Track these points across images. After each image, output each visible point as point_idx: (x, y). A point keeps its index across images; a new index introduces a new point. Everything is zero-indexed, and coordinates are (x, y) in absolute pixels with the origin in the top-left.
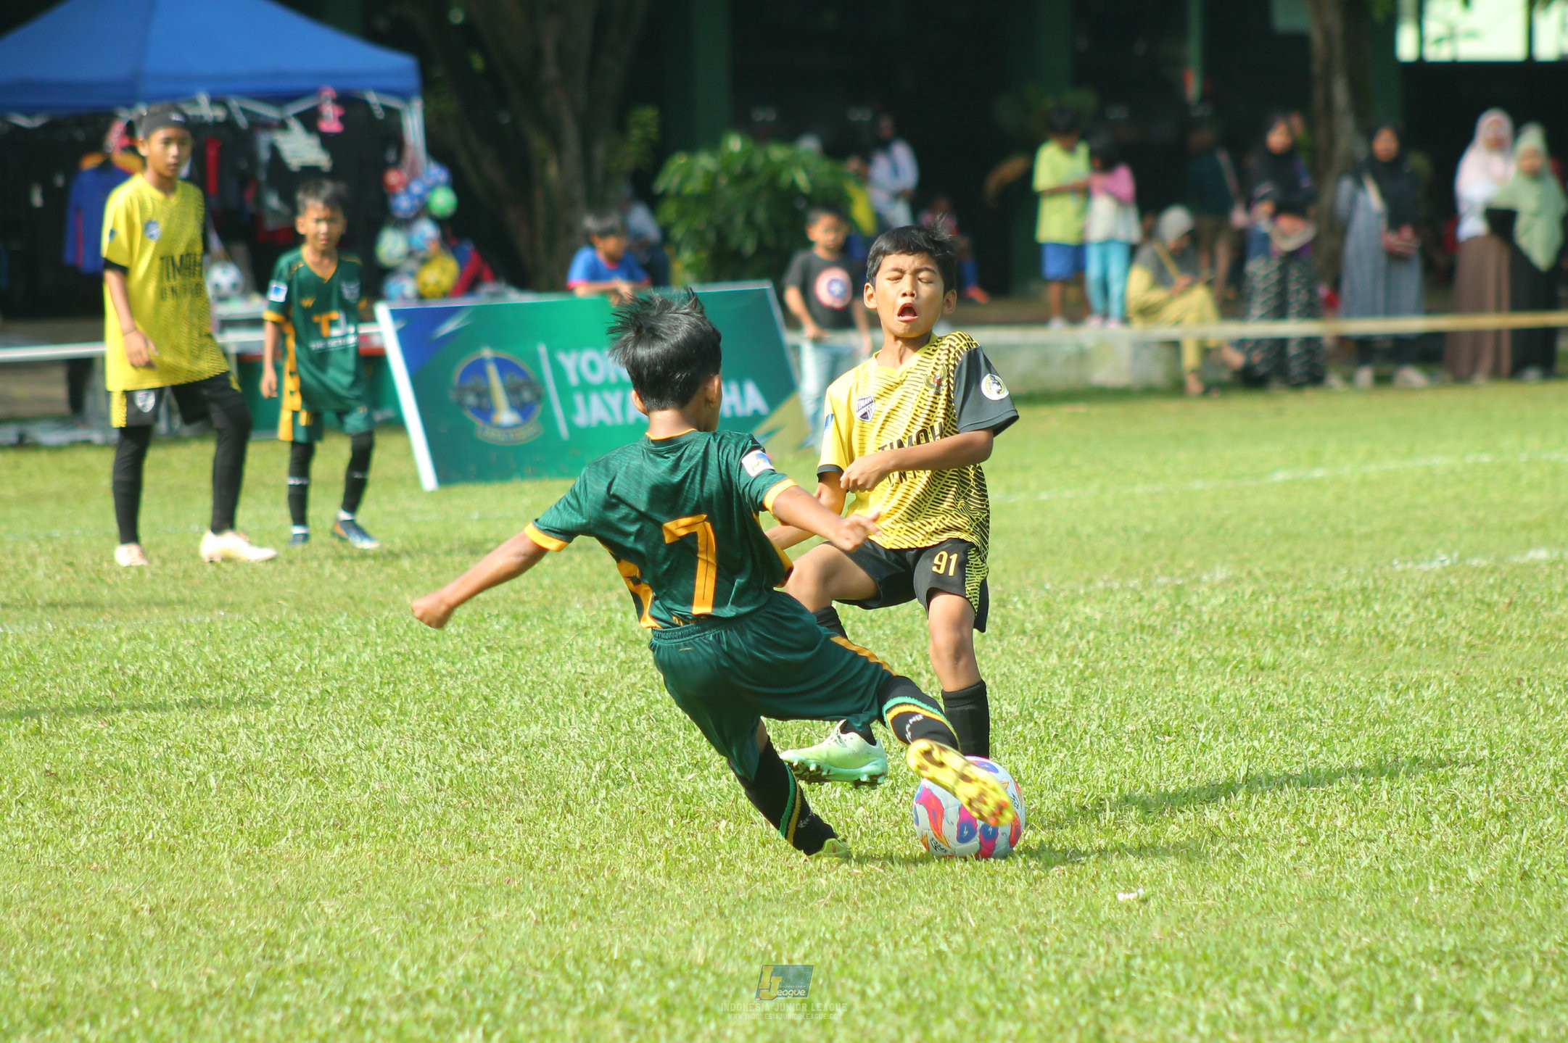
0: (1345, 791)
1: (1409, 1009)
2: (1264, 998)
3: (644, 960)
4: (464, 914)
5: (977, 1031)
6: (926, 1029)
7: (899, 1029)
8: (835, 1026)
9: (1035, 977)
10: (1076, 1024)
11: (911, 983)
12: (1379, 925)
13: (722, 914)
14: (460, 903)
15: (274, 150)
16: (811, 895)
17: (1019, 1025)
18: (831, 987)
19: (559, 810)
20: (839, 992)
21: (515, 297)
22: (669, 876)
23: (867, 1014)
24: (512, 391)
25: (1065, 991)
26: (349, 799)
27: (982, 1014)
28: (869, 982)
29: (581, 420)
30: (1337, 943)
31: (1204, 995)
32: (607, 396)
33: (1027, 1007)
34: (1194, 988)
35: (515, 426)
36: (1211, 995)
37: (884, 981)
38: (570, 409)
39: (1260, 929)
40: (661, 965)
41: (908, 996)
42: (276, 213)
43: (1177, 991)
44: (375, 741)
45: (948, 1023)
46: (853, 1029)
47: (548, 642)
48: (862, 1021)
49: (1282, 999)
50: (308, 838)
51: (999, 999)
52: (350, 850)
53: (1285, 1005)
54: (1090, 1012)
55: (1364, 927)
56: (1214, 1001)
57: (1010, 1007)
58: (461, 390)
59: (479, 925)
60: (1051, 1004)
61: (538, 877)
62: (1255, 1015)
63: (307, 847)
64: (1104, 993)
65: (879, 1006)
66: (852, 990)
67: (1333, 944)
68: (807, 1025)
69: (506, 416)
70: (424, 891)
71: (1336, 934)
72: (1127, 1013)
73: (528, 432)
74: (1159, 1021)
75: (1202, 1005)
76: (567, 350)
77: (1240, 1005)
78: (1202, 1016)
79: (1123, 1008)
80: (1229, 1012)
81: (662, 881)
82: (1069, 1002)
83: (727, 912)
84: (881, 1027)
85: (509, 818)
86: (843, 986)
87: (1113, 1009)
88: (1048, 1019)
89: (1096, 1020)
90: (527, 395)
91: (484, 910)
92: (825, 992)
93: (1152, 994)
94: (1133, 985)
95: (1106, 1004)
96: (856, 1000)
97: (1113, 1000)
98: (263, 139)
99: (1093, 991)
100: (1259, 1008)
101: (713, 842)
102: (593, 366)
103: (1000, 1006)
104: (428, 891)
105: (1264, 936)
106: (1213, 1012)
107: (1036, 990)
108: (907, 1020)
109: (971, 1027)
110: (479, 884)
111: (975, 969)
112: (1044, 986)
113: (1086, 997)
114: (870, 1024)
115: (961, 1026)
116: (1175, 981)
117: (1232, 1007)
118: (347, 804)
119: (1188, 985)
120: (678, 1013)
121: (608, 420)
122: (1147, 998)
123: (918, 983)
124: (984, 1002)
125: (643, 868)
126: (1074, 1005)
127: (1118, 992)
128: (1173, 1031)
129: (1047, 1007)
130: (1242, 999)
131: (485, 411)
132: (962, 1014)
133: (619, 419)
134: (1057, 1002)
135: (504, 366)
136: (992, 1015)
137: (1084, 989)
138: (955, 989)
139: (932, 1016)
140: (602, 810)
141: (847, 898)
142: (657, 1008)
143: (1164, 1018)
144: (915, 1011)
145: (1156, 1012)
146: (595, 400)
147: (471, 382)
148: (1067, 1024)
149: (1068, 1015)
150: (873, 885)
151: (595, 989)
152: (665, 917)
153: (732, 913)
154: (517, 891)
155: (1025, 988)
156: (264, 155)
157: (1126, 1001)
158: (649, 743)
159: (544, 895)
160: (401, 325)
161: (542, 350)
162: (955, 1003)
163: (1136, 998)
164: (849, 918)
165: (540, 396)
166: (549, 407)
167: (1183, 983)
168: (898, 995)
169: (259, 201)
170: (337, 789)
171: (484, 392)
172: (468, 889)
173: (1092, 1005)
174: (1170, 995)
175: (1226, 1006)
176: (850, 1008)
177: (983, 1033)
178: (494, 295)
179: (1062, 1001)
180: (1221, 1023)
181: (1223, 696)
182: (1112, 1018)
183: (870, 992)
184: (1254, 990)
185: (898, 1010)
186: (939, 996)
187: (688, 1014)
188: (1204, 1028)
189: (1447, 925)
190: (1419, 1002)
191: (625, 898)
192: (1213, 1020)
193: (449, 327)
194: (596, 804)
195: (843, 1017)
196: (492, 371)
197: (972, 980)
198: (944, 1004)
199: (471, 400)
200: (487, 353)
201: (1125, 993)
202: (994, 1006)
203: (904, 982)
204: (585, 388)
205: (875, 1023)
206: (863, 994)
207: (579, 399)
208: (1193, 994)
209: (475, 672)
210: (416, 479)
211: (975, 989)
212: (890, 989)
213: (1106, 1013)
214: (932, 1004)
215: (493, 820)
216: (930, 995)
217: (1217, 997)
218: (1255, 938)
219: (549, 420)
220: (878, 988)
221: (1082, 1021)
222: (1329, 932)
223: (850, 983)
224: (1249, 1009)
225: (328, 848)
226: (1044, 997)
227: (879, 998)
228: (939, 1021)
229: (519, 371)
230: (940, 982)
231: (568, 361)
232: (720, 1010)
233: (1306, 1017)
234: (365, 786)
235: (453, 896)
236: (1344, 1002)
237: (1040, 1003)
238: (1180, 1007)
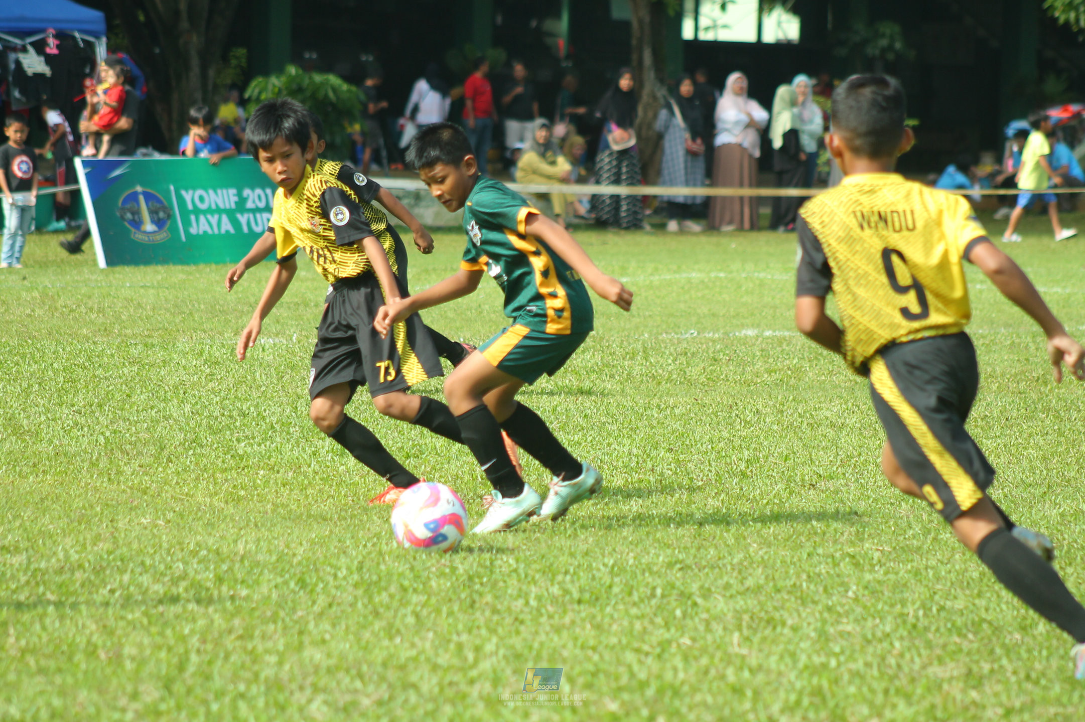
0: (626, 467)
1: (653, 595)
2: (569, 586)
3: (209, 551)
4: (104, 520)
5: (401, 600)
6: (371, 598)
7: (355, 597)
8: (318, 594)
9: (437, 569)
10: (459, 598)
11: (364, 570)
12: (640, 546)
13: (256, 526)
14: (102, 513)
15: (18, 63)
16: (309, 516)
17: (426, 597)
18: (317, 570)
19: (165, 460)
20: (321, 574)
21: (157, 156)
22: (226, 502)
23: (337, 588)
24: (153, 212)
25: (454, 578)
26: (40, 449)
27: (404, 589)
28: (339, 569)
29: (193, 231)
30: (615, 555)
31: (535, 583)
32: (209, 217)
33: (431, 587)
34: (529, 579)
35: (155, 232)
36: (539, 584)
37: (348, 568)
38: (187, 224)
39: (570, 546)
40: (218, 554)
41: (362, 578)
42: (18, 100)
43: (519, 581)
44: (58, 416)
45: (384, 594)
46: (328, 596)
47: (164, 361)
48: (333, 591)
49: (580, 587)
50: (15, 471)
51: (415, 581)
52: (39, 479)
53: (582, 590)
54: (468, 591)
55: (631, 547)
56: (541, 587)
57: (421, 586)
58: (123, 209)
59: (113, 527)
60: (445, 584)
61: (149, 499)
62: (564, 596)
63: (14, 476)
64: (477, 580)
65: (344, 583)
66: (329, 573)
67: (612, 556)
68: (301, 593)
69: (149, 227)
70: (81, 505)
71: (614, 550)
72: (489, 592)
73: (161, 236)
74: (507, 597)
75: (533, 589)
76: (186, 190)
77: (555, 590)
78: (533, 595)
79: (487, 589)
80: (549, 594)
81: (222, 505)
82: (456, 585)
83: (259, 524)
84: (345, 595)
85: (135, 465)
86: (324, 570)
87: (481, 589)
88: (443, 594)
89: (471, 596)
90: (161, 215)
91: (116, 518)
92: (313, 574)
93: (505, 582)
94: (494, 576)
95: (477, 587)
96: (331, 579)
97: (482, 584)
98: (12, 56)
99: (470, 578)
100: (566, 592)
101: (254, 483)
102: (201, 199)
103: (415, 585)
104: (84, 505)
105: (573, 550)
106: (539, 593)
107: (437, 577)
108: (360, 592)
109: (397, 597)
110: (114, 502)
111: (402, 563)
112: (442, 575)
113: (467, 583)
114: (339, 594)
115: (391, 597)
116: (518, 575)
117: (550, 591)
118: (40, 452)
119: (526, 576)
120: (226, 583)
121: (210, 231)
122: (501, 584)
123: (368, 570)
124: (406, 583)
125: (211, 496)
126: (459, 587)
127: (485, 580)
128: (515, 603)
129: (443, 587)
130: (557, 586)
131: (137, 223)
132: (393, 589)
133: (216, 231)
134: (449, 584)
135: (148, 197)
136: (411, 590)
137: (465, 577)
138: (389, 574)
139: (376, 590)
140: (191, 462)
141: (331, 519)
142: (213, 580)
143: (511, 596)
144: (365, 586)
145: (506, 592)
146: (202, 218)
147: (128, 206)
148: (454, 597)
149: (454, 592)
150: (346, 511)
151: (178, 567)
152: (223, 526)
153: (262, 525)
154: (136, 507)
155: (431, 576)
156: (12, 66)
157: (489, 586)
158: (220, 423)
159: (152, 510)
160: (88, 170)
161: (172, 188)
162: (389, 582)
163: (496, 583)
164: (331, 531)
165: (169, 216)
166: (175, 222)
167: (523, 576)
168: (356, 577)
169: (8, 93)
170: (34, 443)
171: (136, 213)
172: (107, 505)
173: (469, 587)
174: (515, 583)
175: (547, 590)
176: (327, 583)
177: (404, 601)
178: (145, 155)
179: (452, 584)
180: (543, 600)
181: (559, 409)
182: (481, 595)
183: (340, 575)
184: (564, 581)
185: (356, 586)
186: (380, 579)
187: (232, 583)
188: (533, 603)
189: (679, 547)
190: (659, 591)
191: (199, 514)
192: (539, 598)
193: (117, 172)
194: (187, 458)
195: (323, 589)
196: (141, 198)
197: (400, 570)
198: (383, 584)
199: (129, 216)
200: (139, 189)
201: (489, 580)
202: (412, 585)
203: (360, 568)
204: (197, 211)
205: (341, 593)
206: (335, 576)
207: (193, 217)
208: (529, 582)
209: (120, 377)
210: (95, 262)
211: (401, 575)
212: (351, 573)
213: (477, 592)
214: (376, 583)
215: (125, 464)
216: (375, 578)
217: (543, 584)
218: (567, 551)
219: (175, 229)
220: (344, 572)
221: (463, 596)
222: (610, 549)
223: (328, 569)
224: (561, 593)
225: (26, 477)
226: (442, 582)
227: (345, 578)
228: (379, 593)
229: (159, 201)
230: (381, 571)
231: (187, 196)
232: (250, 582)
233: (594, 597)
234: (50, 442)
235: (98, 509)
236: (616, 590)
237: (439, 585)
238: (520, 590)
